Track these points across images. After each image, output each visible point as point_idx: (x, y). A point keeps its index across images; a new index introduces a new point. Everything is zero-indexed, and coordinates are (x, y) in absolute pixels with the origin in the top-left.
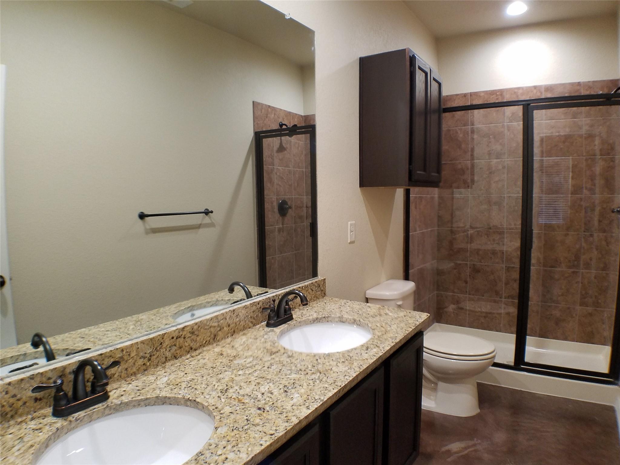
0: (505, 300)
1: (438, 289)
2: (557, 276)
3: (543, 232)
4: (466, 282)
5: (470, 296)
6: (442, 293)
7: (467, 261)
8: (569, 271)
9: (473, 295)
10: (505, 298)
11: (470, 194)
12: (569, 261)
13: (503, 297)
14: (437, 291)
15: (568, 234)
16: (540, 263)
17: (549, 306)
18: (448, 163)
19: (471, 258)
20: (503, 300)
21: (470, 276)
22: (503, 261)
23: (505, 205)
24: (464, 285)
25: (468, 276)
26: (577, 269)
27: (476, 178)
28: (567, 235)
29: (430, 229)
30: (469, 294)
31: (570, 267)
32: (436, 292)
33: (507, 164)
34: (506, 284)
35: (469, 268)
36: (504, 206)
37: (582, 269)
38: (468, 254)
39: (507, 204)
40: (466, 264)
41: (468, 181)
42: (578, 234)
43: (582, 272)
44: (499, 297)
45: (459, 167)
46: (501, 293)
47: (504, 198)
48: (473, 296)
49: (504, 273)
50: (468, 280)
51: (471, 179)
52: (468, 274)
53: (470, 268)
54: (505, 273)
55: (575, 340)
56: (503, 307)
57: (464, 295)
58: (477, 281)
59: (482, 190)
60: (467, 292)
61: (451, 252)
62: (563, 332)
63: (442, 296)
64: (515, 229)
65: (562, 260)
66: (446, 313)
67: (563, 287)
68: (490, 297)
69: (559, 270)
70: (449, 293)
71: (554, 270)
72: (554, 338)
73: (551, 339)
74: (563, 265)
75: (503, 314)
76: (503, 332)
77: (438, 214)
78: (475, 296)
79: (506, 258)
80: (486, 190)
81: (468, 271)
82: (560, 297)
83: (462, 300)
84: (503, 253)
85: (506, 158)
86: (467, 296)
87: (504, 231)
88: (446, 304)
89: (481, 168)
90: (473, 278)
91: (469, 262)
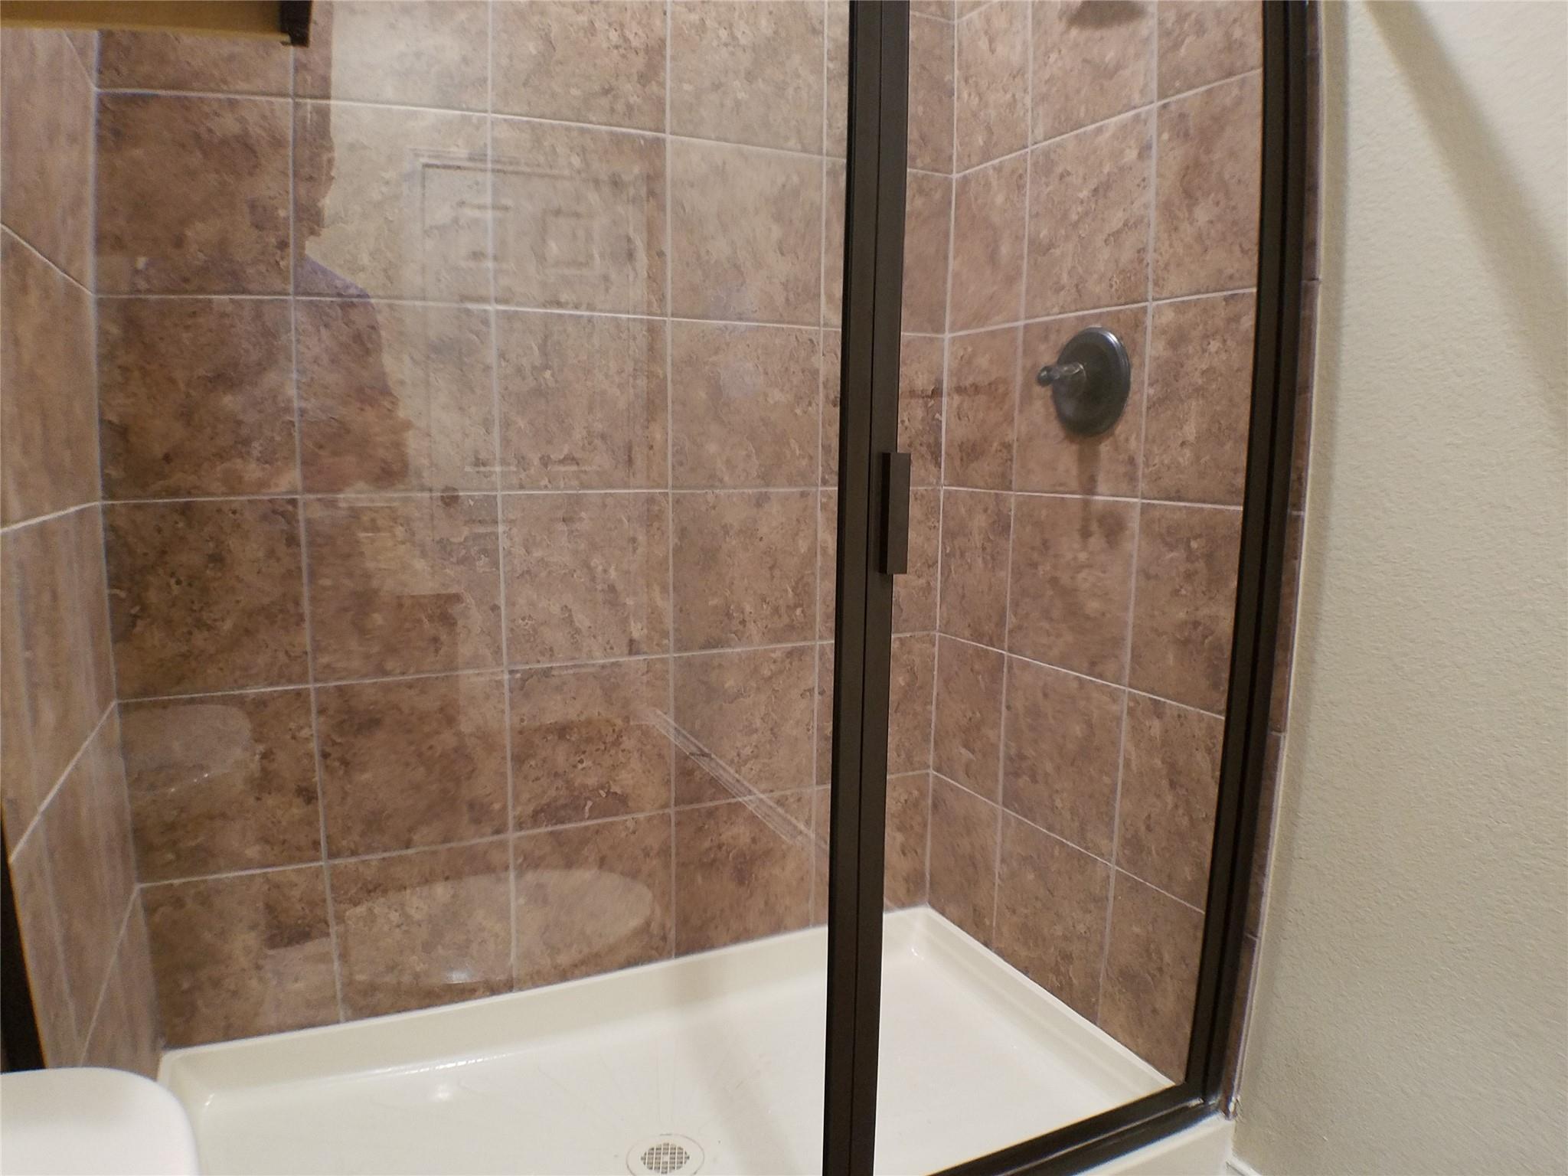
0: (523, 833)
1: (147, 869)
2: (730, 683)
3: (669, 491)
4: (308, 795)
5: (337, 862)
6: (176, 882)
7: (303, 678)
8: (774, 651)
9: (354, 853)
10: (520, 826)
11: (291, 288)
12: (776, 610)
13: (511, 823)
14: (141, 880)
15: (767, 497)
16: (665, 634)
17: (711, 813)
18: (157, 97)
19: (325, 660)
20: (512, 836)
21: (325, 755)
22: (497, 651)
23: (492, 358)
24: (298, 810)
25: (317, 757)
26: (805, 639)
27: (330, 202)
28: (761, 501)
29: (72, 509)
30: (332, 855)
31: (777, 637)
32: (137, 887)
33: (495, 140)
34: (519, 760)
35: (314, 715)
36: (487, 368)
37: (821, 638)
38: (305, 637)
39: (502, 356)
40: (298, 693)
41: (282, 213)
42: (803, 495)
43: (822, 646)
44: (489, 830)
45: (228, 125)
46: (497, 806)
47: (485, 322)
48: (353, 860)
49: (507, 708)
50: (319, 776)
51: (296, 203)
52: (314, 746)
53: (322, 711)
54: (512, 708)
55: (812, 918)
56: (512, 875)
57: (304, 866)
58: (366, 776)
59: (363, 269)
60: (316, 844)
61: (200, 639)
62: (766, 903)
63: (179, 903)
64: (545, 482)
65: (748, 608)
66: (216, 983)
67: (758, 723)
68: (446, 840)
69: (738, 654)
70: (215, 872)
71: (720, 656)
72: (737, 939)
73: (725, 945)
74: (752, 628)
75: (513, 905)
76: (521, 989)
77: (102, 413)
78: (367, 857)
79: (512, 630)
80: (385, 271)
81: (313, 729)
82: (748, 766)
83: (296, 893)
84: (495, 608)
85: (489, 108)
86: (321, 866)
87: (495, 497)
88: (207, 936)
89: (352, 147)
90: (345, 763)
91: (316, 680)
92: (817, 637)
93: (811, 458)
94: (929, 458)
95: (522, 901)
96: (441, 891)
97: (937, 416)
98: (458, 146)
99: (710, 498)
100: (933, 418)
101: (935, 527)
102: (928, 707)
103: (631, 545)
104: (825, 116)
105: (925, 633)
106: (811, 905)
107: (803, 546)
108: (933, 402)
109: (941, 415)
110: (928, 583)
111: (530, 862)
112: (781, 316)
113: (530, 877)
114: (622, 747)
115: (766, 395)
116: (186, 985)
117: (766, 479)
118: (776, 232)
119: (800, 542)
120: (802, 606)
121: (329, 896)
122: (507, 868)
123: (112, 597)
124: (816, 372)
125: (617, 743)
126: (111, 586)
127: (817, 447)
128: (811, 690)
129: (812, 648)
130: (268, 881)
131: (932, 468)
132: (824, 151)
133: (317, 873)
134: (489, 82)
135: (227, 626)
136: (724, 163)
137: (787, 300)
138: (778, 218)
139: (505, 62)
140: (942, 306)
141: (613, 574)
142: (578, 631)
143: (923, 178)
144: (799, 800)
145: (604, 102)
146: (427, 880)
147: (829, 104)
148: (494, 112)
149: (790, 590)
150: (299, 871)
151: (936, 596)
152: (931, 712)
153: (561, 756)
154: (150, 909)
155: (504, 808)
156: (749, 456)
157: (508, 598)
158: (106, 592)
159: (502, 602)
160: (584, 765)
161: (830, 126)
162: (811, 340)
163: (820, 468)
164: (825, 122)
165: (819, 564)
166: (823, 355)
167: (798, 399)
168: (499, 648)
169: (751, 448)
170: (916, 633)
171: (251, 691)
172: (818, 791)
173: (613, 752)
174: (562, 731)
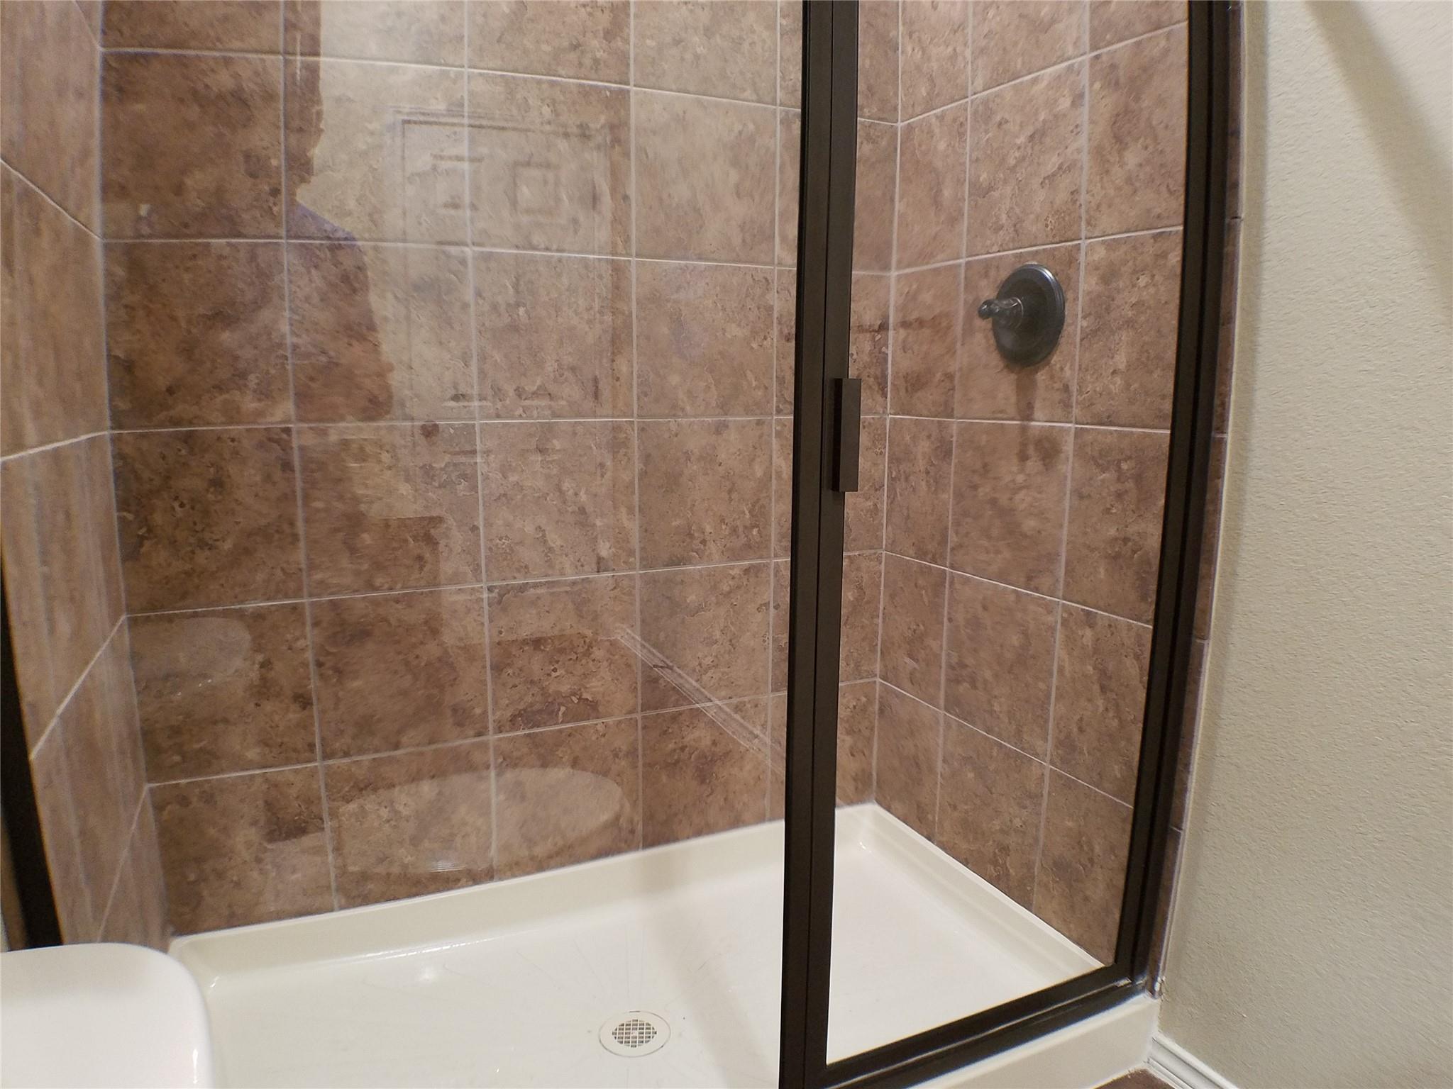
0: (501, 736)
1: (156, 769)
2: (692, 598)
3: (636, 420)
4: (303, 701)
5: (330, 762)
6: (183, 781)
7: (298, 593)
8: (732, 568)
9: (346, 754)
10: (500, 729)
11: (283, 233)
12: (734, 530)
13: (491, 726)
14: (149, 781)
15: (725, 425)
16: (631, 553)
17: (675, 718)
18: (157, 55)
19: (318, 576)
20: (492, 738)
21: (320, 664)
22: (477, 569)
23: (469, 296)
24: (294, 715)
25: (312, 667)
26: (761, 557)
27: (318, 153)
28: (720, 429)
29: (84, 437)
30: (326, 756)
31: (735, 555)
32: (147, 787)
33: (471, 93)
34: (498, 669)
35: (308, 628)
36: (465, 306)
37: (776, 556)
38: (300, 555)
39: (479, 294)
40: (294, 608)
41: (274, 162)
42: (759, 423)
43: (779, 564)
44: (472, 733)
45: (224, 80)
46: (478, 711)
47: (463, 263)
48: (346, 760)
49: (486, 620)
50: (314, 684)
51: (287, 153)
52: (309, 656)
53: (316, 624)
54: (491, 621)
55: (768, 815)
56: (493, 773)
57: (299, 767)
58: (356, 684)
59: (350, 214)
60: (311, 746)
61: (202, 558)
62: (726, 799)
63: (184, 801)
64: (520, 411)
65: (708, 529)
66: (220, 875)
67: (717, 634)
68: (431, 742)
69: (699, 571)
70: (218, 773)
71: (683, 572)
72: (699, 833)
73: (688, 838)
74: (713, 548)
75: (494, 801)
76: (501, 879)
77: (109, 350)
78: (359, 758)
79: (490, 549)
80: (370, 215)
81: (309, 639)
82: (709, 674)
83: (293, 792)
84: (475, 529)
85: (466, 62)
86: (316, 766)
87: (473, 426)
88: (212, 832)
89: (339, 100)
90: (338, 671)
91: (311, 595)
92: (773, 555)
93: (766, 388)
94: (877, 389)
95: (502, 797)
96: (427, 789)
97: (884, 349)
98: (437, 99)
99: (673, 427)
100: (880, 352)
101: (881, 453)
102: (875, 620)
103: (599, 470)
104: (778, 69)
105: (873, 551)
106: (766, 802)
107: (759, 472)
108: (879, 336)
109: (887, 348)
110: (875, 505)
111: (509, 761)
112: (738, 255)
113: (510, 775)
114: (593, 656)
115: (724, 330)
116: (192, 877)
117: (724, 407)
118: (734, 176)
119: (757, 467)
120: (757, 526)
121: (323, 793)
122: (488, 767)
123: (121, 519)
124: (771, 308)
125: (587, 653)
126: (119, 510)
127: (771, 378)
128: (767, 605)
129: (767, 566)
130: (267, 780)
131: (879, 399)
132: (778, 102)
133: (313, 773)
134: (466, 40)
135: (227, 545)
136: (684, 112)
137: (744, 241)
138: (735, 163)
139: (480, 20)
140: (888, 244)
141: (583, 497)
142: (551, 549)
143: (870, 127)
144: (756, 706)
145: (573, 56)
146: (415, 778)
147: (781, 57)
148: (470, 67)
149: (747, 512)
150: (296, 771)
151: (883, 517)
152: (877, 625)
153: (536, 664)
154: (159, 808)
155: (485, 712)
156: (708, 387)
157: (485, 519)
158: (115, 515)
159: (480, 523)
160: (557, 674)
161: (783, 78)
162: (766, 280)
163: (775, 398)
164: (779, 74)
165: (774, 487)
166: (778, 292)
167: (754, 333)
168: (478, 565)
169: (710, 380)
170: (864, 552)
171: (250, 606)
172: (773, 699)
173: (584, 662)
174: (537, 643)
